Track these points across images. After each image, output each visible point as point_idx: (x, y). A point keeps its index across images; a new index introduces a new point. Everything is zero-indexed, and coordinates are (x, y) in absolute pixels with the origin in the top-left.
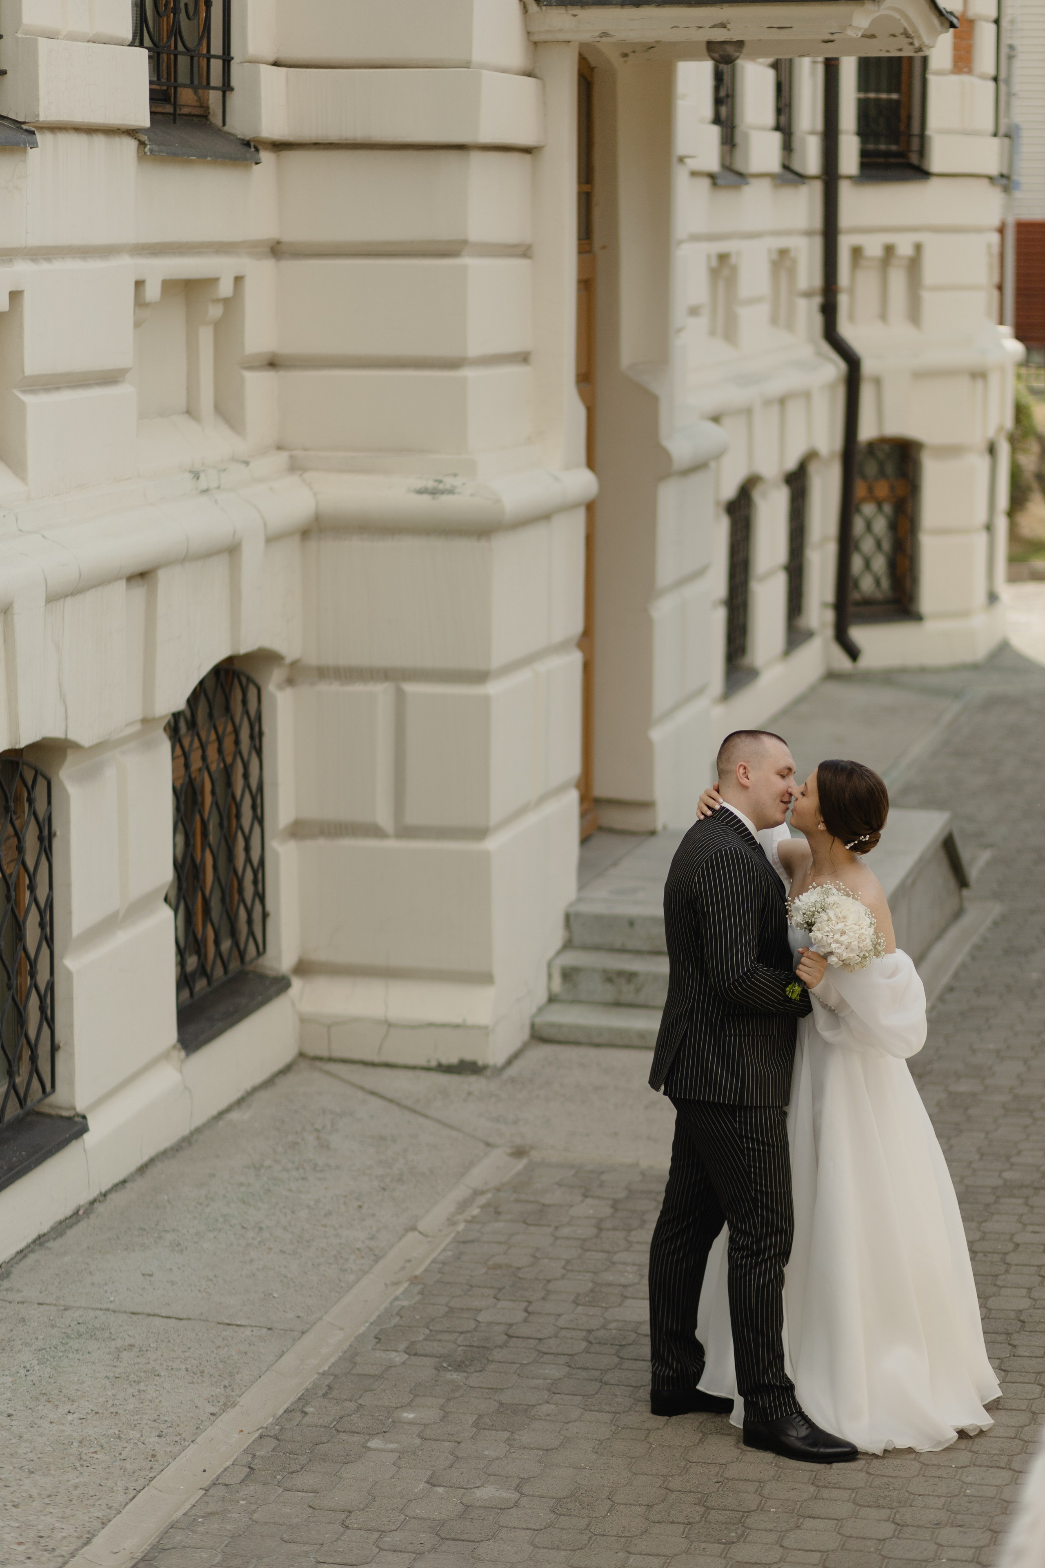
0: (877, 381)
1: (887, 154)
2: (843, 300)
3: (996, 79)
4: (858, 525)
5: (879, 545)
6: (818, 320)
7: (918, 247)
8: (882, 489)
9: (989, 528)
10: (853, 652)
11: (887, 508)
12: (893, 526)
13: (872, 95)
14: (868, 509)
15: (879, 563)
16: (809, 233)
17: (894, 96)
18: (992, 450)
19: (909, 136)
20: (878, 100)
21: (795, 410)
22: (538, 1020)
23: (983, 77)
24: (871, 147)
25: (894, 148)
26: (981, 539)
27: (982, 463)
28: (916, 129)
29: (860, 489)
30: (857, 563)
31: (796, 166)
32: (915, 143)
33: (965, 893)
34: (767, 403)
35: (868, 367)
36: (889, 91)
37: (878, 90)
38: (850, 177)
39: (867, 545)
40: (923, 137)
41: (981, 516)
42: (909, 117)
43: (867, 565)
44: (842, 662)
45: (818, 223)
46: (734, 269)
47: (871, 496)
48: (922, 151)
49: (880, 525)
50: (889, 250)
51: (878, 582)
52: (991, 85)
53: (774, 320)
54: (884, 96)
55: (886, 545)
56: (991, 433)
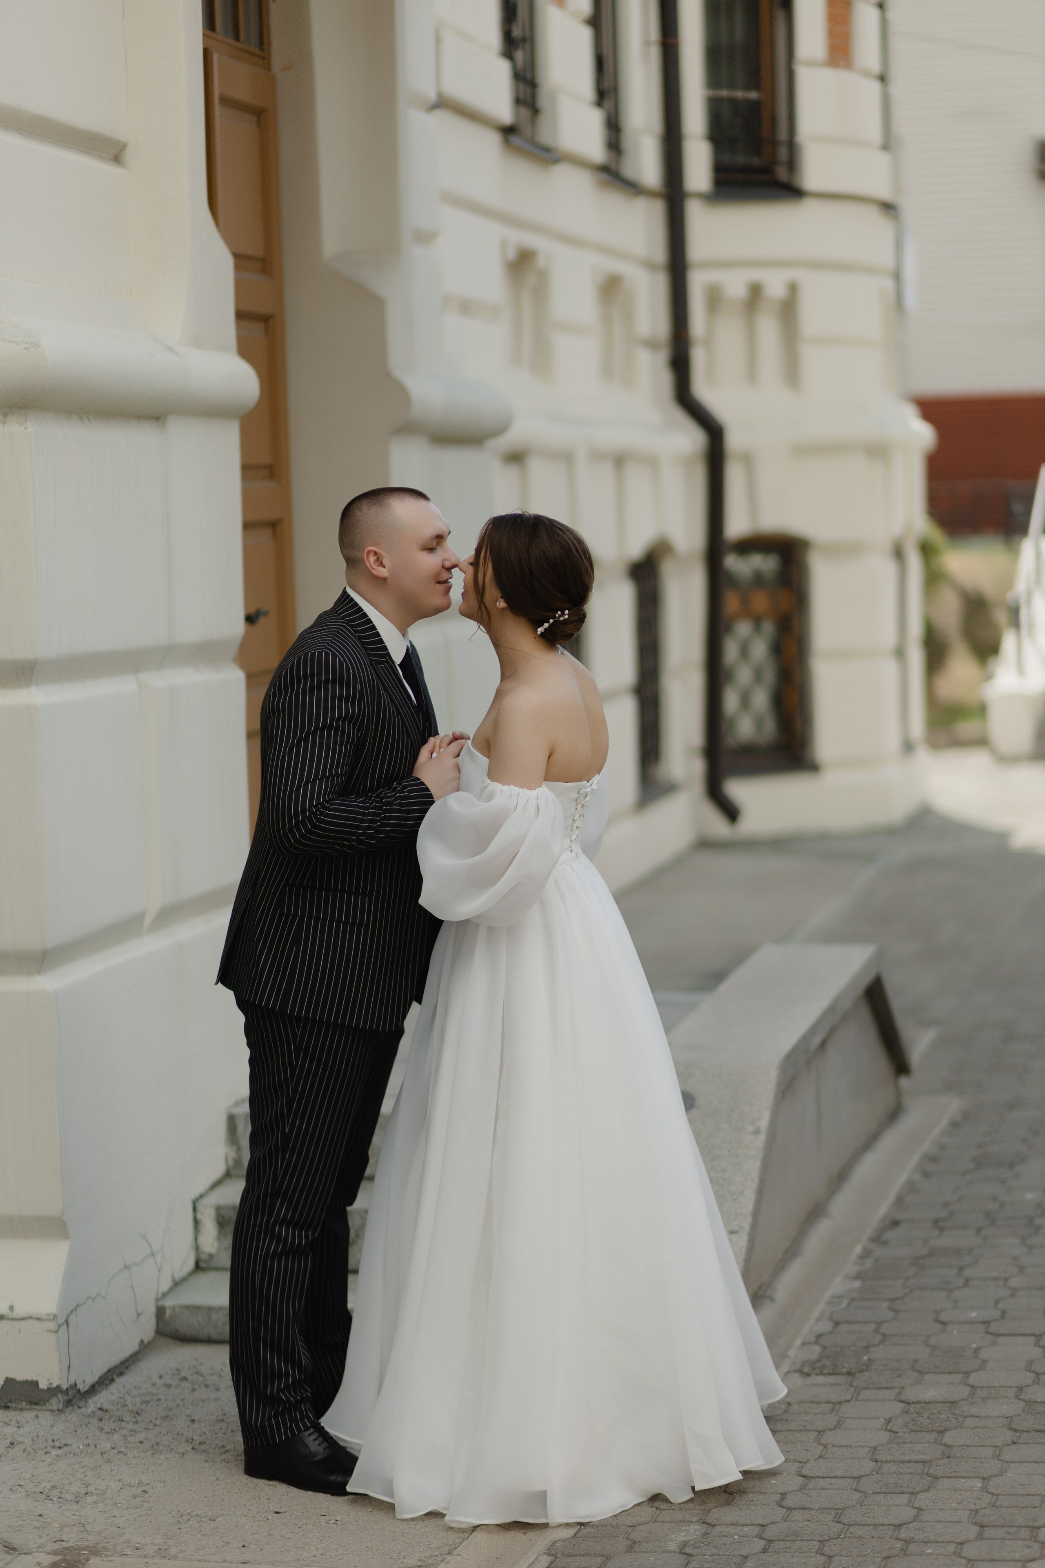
0: (748, 460)
1: (747, 170)
2: (698, 357)
3: (882, 78)
4: (731, 650)
5: (758, 675)
6: (666, 379)
7: (793, 288)
8: (760, 601)
9: (900, 653)
10: (731, 812)
11: (769, 628)
12: (777, 649)
13: (724, 93)
14: (743, 629)
15: (761, 699)
16: (649, 265)
17: (753, 95)
18: (898, 553)
19: (774, 143)
20: (732, 101)
21: (635, 476)
22: (168, 1303)
23: (866, 74)
24: (726, 158)
25: (755, 161)
26: (890, 669)
27: (887, 569)
28: (782, 134)
29: (731, 602)
30: (731, 701)
31: (629, 171)
32: (783, 153)
33: (904, 1082)
34: (597, 456)
35: (734, 440)
36: (747, 87)
37: (731, 86)
38: (700, 196)
39: (744, 675)
40: (792, 146)
41: (889, 637)
42: (773, 120)
43: (745, 701)
44: (718, 825)
45: (660, 253)
46: (543, 276)
47: (747, 612)
48: (792, 163)
49: (760, 649)
50: (756, 291)
51: (759, 723)
52: (875, 87)
53: (607, 370)
54: (739, 94)
55: (770, 675)
56: (896, 527)
